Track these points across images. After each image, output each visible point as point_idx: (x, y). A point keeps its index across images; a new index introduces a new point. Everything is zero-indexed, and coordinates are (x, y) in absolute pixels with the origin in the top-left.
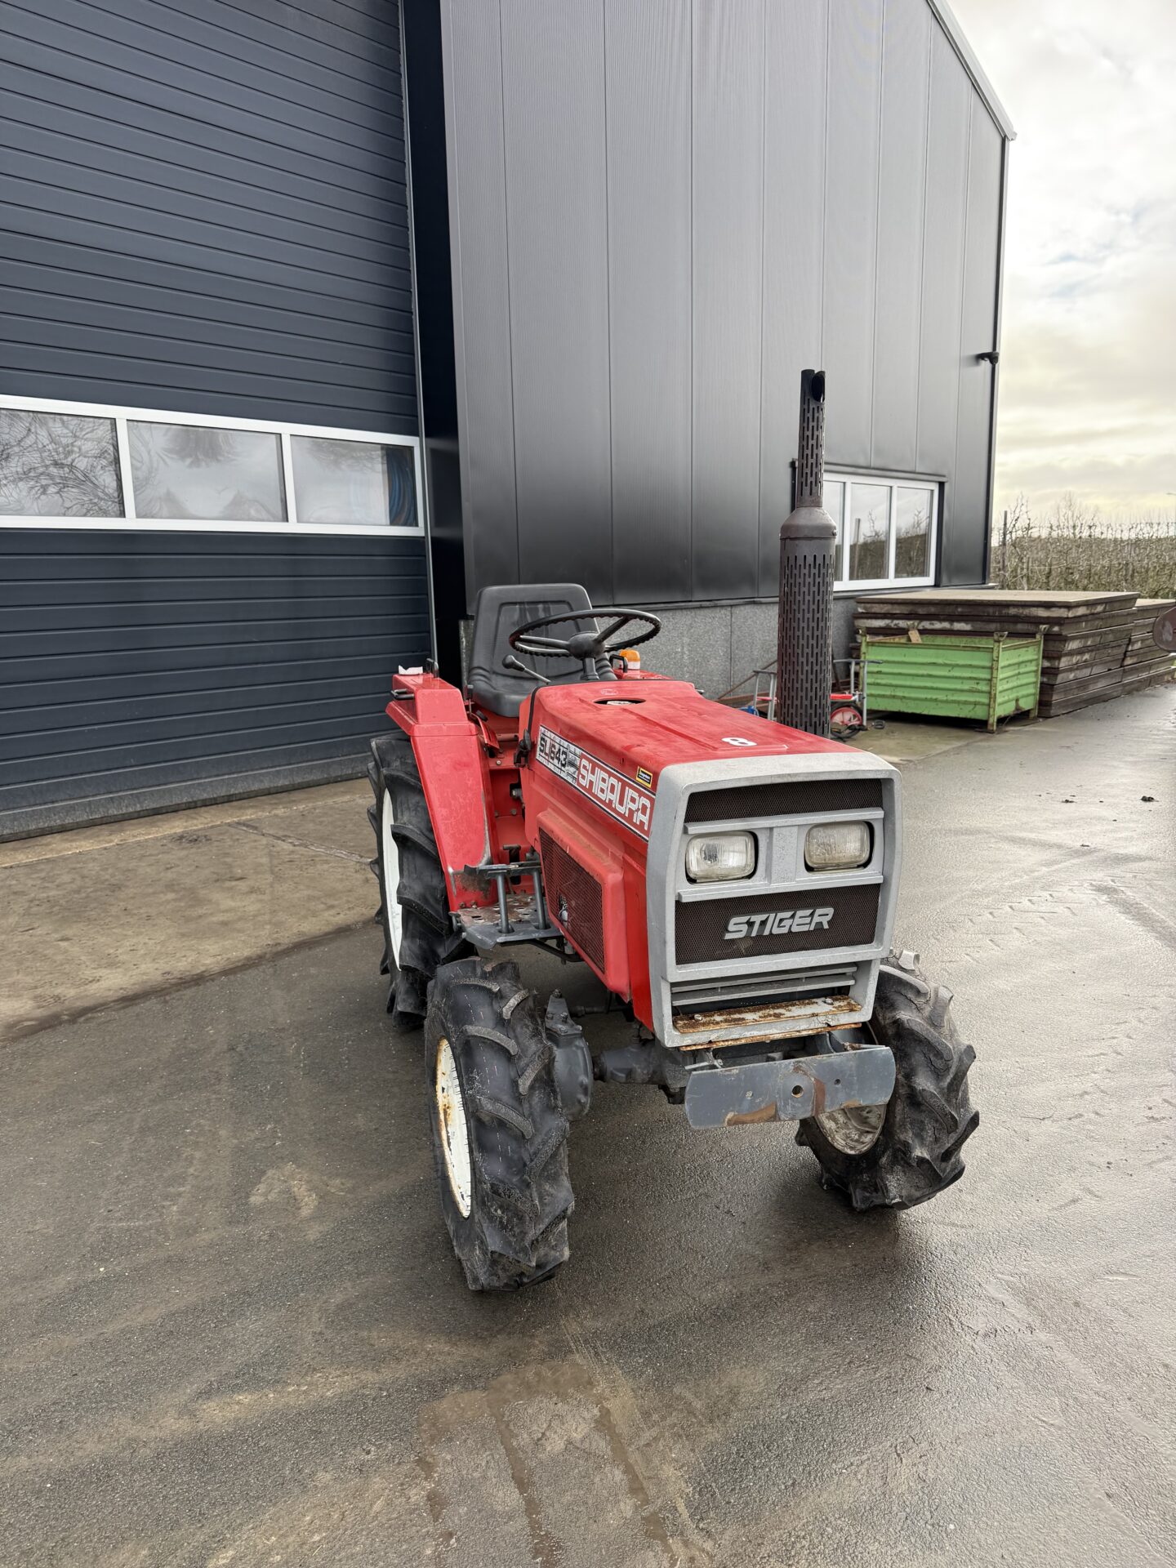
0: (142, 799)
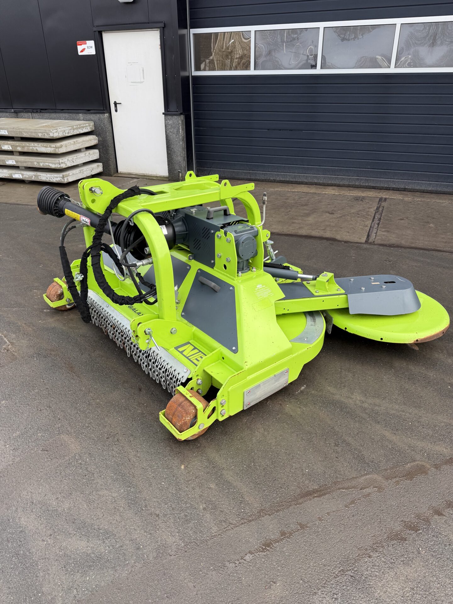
0: (369, 181)
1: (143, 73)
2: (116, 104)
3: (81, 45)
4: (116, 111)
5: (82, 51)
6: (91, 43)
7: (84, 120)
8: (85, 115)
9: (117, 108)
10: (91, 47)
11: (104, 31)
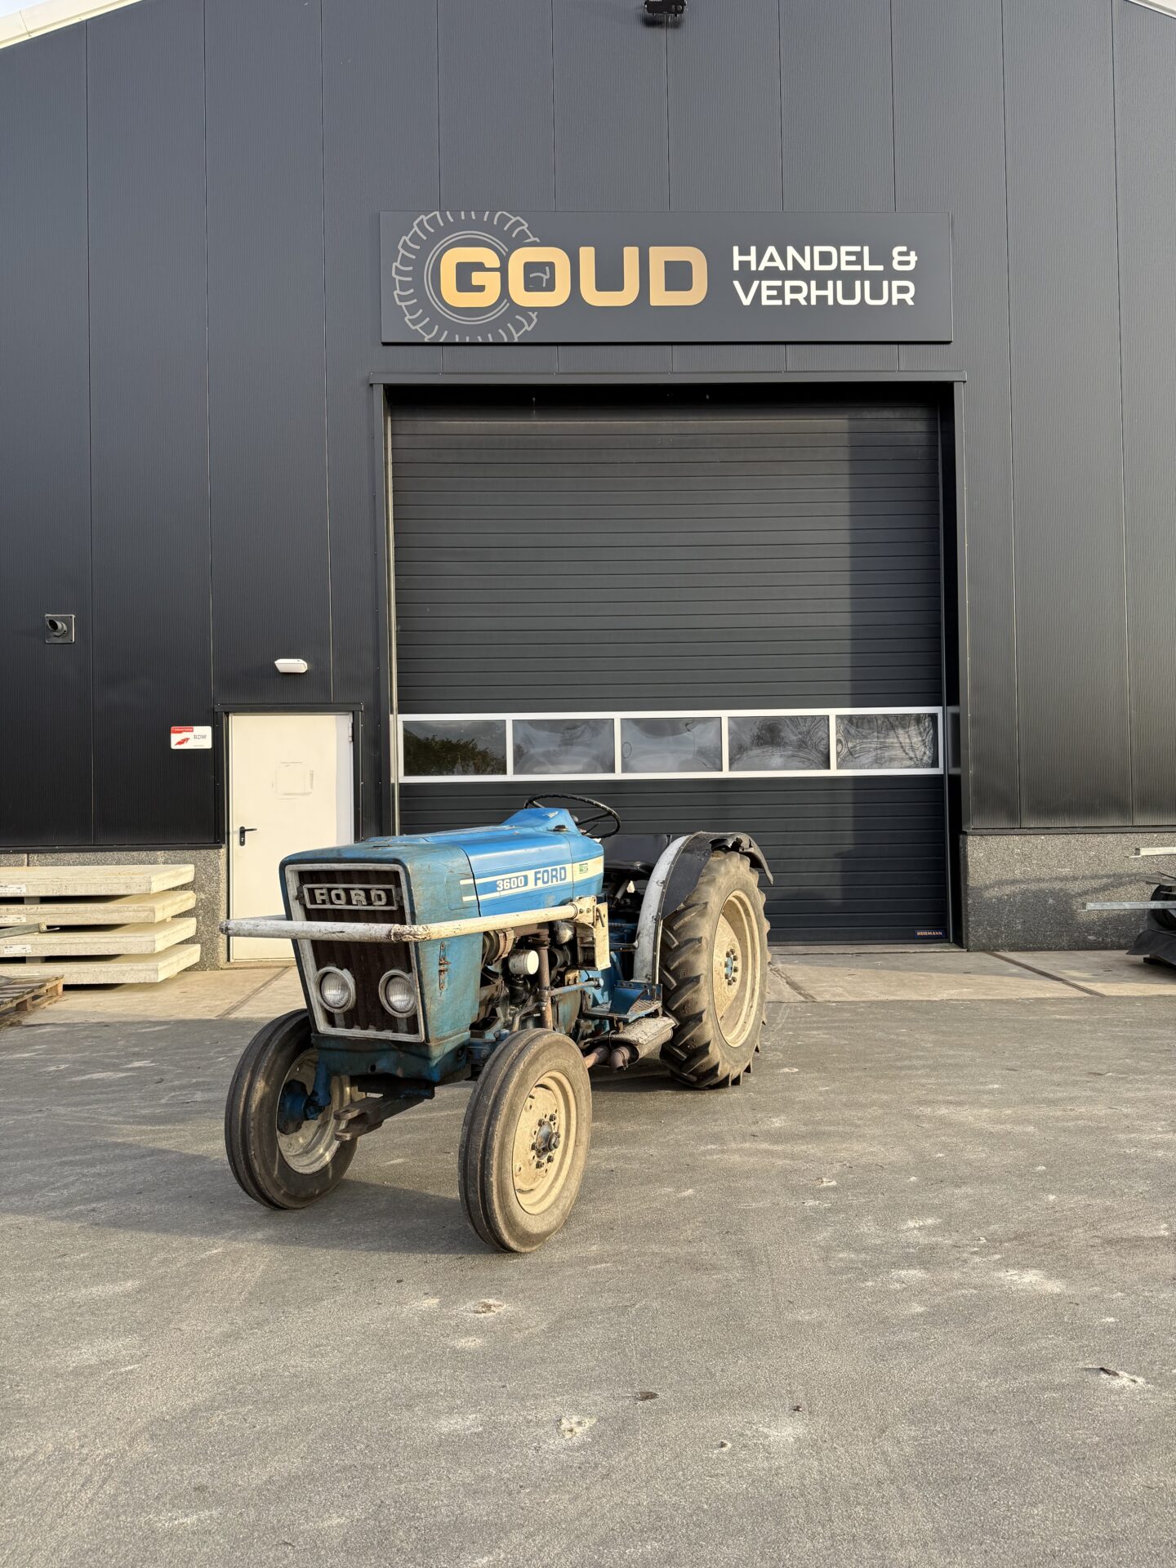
1: (312, 779)
2: (243, 831)
3: (180, 732)
4: (242, 843)
5: (179, 743)
6: (207, 731)
7: (164, 863)
8: (171, 853)
9: (241, 840)
10: (204, 737)
11: (234, 712)
